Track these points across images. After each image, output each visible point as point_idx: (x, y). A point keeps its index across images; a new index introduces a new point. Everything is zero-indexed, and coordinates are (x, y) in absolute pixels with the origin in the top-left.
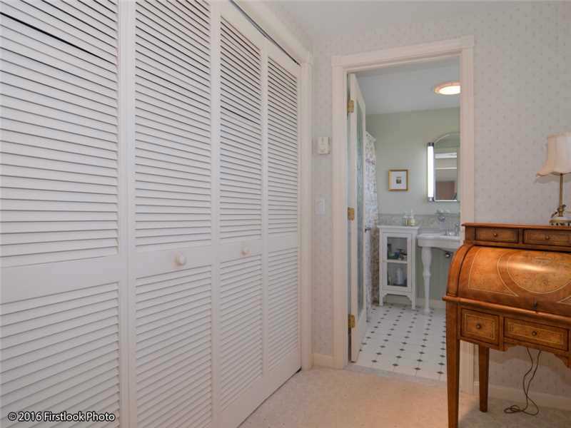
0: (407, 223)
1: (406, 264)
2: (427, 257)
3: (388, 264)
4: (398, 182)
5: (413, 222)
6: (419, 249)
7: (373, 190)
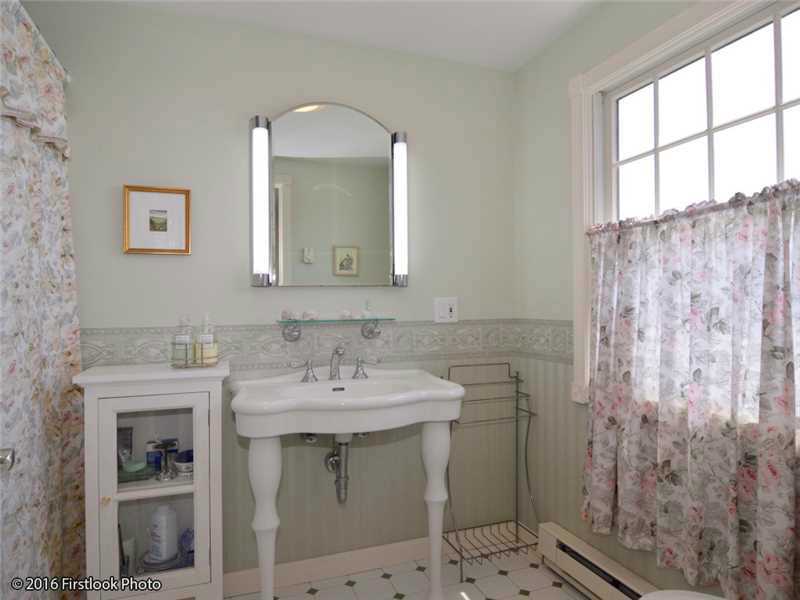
0: (188, 360)
1: (190, 496)
2: (266, 467)
3: (122, 504)
4: (157, 226)
5: (211, 351)
6: (237, 445)
7: (58, 247)
